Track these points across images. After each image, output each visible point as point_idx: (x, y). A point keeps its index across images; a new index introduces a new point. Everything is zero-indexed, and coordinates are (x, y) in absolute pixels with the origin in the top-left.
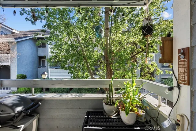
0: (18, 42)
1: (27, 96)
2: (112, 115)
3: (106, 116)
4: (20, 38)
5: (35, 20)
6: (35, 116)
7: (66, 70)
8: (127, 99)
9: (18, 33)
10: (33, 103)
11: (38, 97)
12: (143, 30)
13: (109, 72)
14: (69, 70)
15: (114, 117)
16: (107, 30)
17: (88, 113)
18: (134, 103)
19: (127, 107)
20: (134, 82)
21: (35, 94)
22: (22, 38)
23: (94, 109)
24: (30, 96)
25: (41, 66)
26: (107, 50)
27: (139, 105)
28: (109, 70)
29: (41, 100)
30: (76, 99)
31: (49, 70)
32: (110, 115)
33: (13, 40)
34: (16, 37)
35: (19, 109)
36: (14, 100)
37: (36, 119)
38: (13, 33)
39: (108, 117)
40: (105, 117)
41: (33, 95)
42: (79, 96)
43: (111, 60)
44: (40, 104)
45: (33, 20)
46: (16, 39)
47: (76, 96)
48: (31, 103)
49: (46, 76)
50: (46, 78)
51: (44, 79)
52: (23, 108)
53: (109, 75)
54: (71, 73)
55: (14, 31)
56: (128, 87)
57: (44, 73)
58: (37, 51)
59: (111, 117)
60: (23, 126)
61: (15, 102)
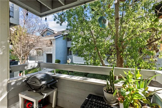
0: (56, 39)
1: (51, 74)
2: (112, 104)
3: (106, 103)
4: (57, 36)
5: (62, 23)
6: (54, 89)
7: (82, 57)
8: (127, 91)
9: (56, 33)
10: (53, 80)
11: (57, 76)
12: (155, 10)
13: (120, 60)
14: (84, 58)
15: (114, 106)
16: (118, 19)
17: (90, 96)
18: (135, 97)
19: (126, 100)
20: (138, 73)
21: (56, 74)
22: (58, 36)
23: (96, 93)
24: (53, 74)
25: (69, 54)
26: (117, 39)
27: (143, 101)
28: (119, 58)
29: (58, 79)
30: (81, 81)
31: (74, 57)
32: (110, 103)
33: (53, 38)
34: (55, 36)
35: (44, 82)
36: (42, 76)
37: (55, 91)
38: (54, 33)
39: (108, 104)
40: (104, 103)
41: (55, 74)
42: (84, 79)
43: (121, 48)
44: (57, 81)
45: (60, 23)
46: (55, 37)
47: (82, 79)
48: (52, 80)
49: (70, 61)
50: (70, 63)
51: (69, 63)
52: (46, 82)
53: (119, 63)
54: (85, 60)
55: (55, 32)
56: (130, 78)
57: (69, 59)
58: (67, 44)
59: (111, 106)
60: (46, 94)
61: (42, 77)
